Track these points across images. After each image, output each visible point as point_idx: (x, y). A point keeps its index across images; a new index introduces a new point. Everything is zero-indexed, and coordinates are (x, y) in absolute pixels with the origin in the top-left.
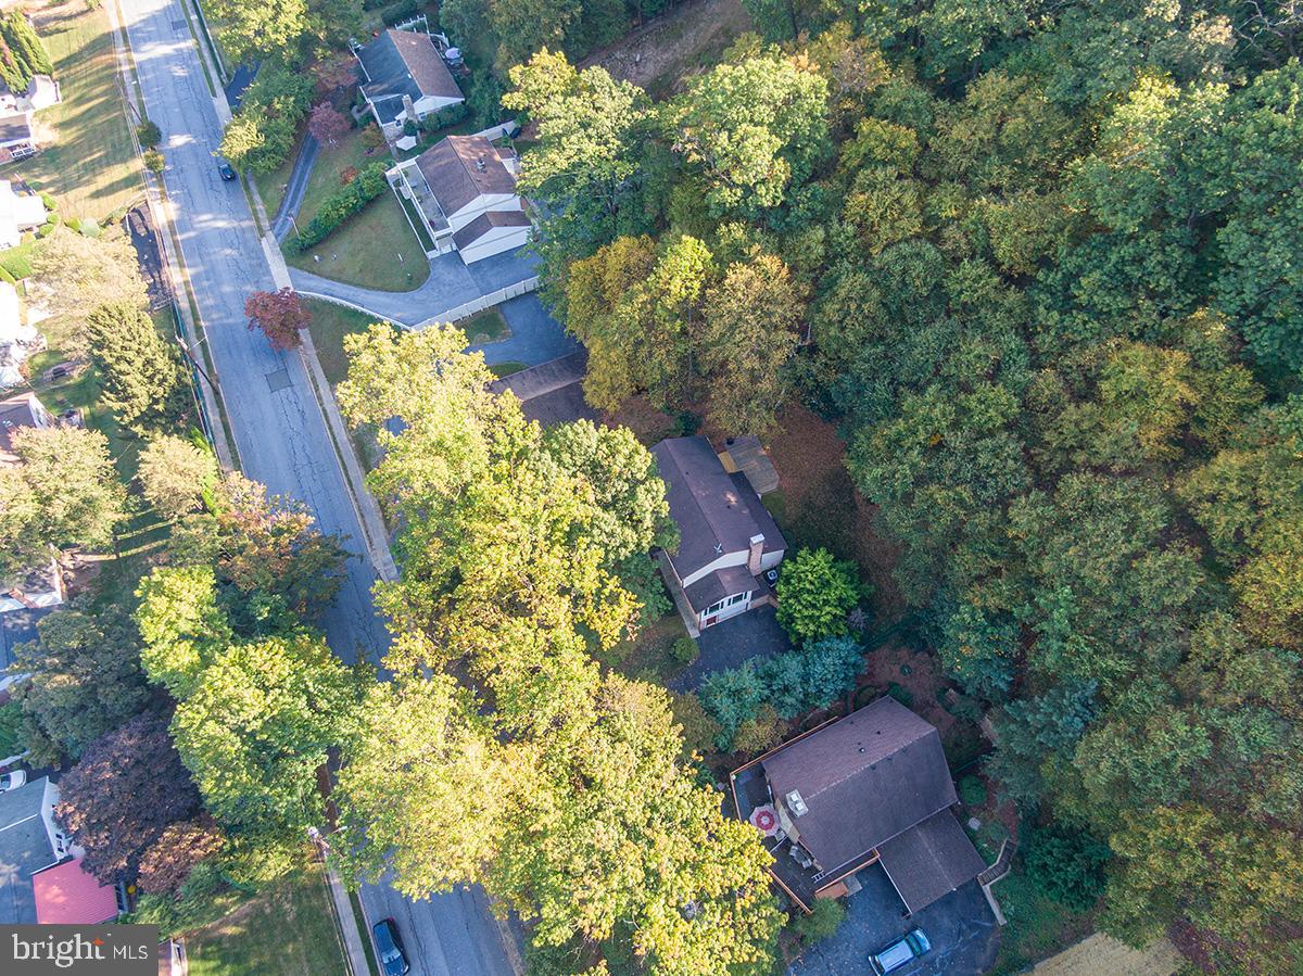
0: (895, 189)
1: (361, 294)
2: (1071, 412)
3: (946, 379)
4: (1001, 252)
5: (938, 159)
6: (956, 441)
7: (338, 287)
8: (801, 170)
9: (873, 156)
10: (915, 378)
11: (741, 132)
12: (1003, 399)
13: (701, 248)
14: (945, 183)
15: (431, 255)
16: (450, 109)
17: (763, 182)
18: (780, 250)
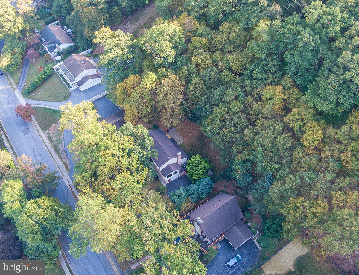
0: (204, 54)
1: (50, 103)
2: (256, 105)
3: (224, 102)
4: (233, 68)
5: (214, 46)
6: (228, 117)
7: (41, 102)
8: (178, 52)
9: (197, 47)
10: (216, 103)
11: (161, 43)
12: (239, 104)
13: (154, 75)
14: (217, 52)
15: (70, 89)
16: (70, 47)
17: (169, 56)
18: (176, 74)
